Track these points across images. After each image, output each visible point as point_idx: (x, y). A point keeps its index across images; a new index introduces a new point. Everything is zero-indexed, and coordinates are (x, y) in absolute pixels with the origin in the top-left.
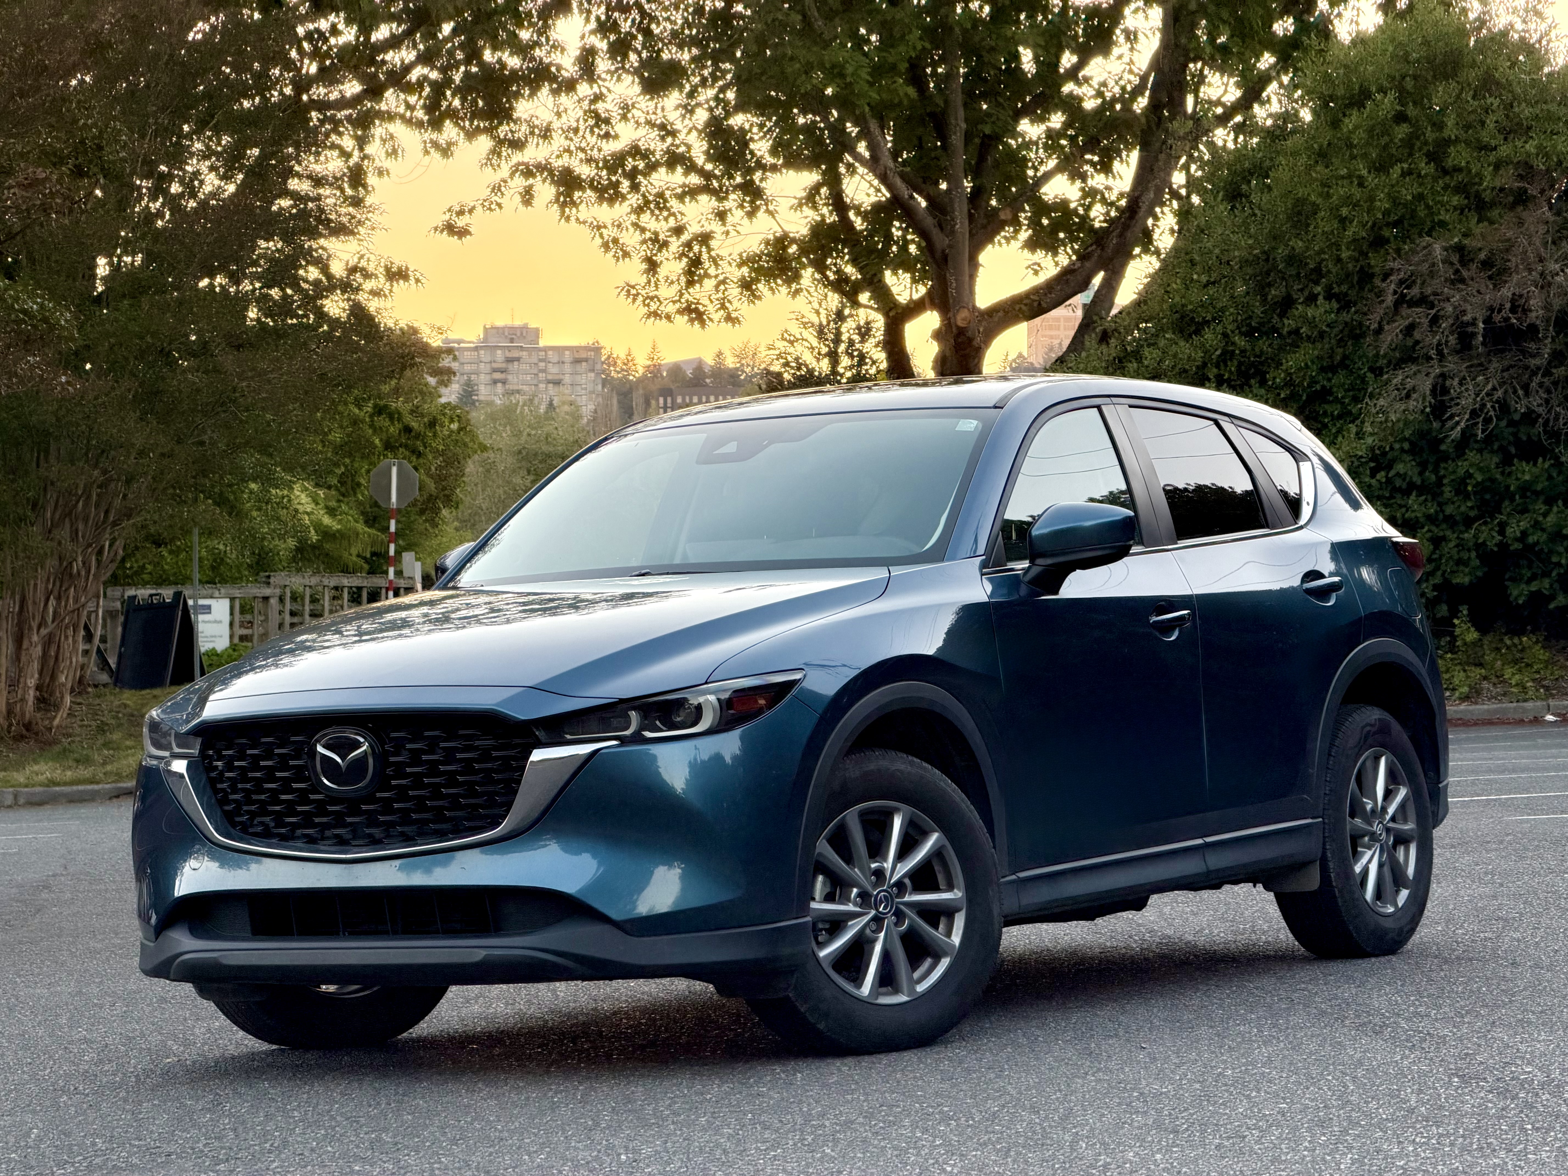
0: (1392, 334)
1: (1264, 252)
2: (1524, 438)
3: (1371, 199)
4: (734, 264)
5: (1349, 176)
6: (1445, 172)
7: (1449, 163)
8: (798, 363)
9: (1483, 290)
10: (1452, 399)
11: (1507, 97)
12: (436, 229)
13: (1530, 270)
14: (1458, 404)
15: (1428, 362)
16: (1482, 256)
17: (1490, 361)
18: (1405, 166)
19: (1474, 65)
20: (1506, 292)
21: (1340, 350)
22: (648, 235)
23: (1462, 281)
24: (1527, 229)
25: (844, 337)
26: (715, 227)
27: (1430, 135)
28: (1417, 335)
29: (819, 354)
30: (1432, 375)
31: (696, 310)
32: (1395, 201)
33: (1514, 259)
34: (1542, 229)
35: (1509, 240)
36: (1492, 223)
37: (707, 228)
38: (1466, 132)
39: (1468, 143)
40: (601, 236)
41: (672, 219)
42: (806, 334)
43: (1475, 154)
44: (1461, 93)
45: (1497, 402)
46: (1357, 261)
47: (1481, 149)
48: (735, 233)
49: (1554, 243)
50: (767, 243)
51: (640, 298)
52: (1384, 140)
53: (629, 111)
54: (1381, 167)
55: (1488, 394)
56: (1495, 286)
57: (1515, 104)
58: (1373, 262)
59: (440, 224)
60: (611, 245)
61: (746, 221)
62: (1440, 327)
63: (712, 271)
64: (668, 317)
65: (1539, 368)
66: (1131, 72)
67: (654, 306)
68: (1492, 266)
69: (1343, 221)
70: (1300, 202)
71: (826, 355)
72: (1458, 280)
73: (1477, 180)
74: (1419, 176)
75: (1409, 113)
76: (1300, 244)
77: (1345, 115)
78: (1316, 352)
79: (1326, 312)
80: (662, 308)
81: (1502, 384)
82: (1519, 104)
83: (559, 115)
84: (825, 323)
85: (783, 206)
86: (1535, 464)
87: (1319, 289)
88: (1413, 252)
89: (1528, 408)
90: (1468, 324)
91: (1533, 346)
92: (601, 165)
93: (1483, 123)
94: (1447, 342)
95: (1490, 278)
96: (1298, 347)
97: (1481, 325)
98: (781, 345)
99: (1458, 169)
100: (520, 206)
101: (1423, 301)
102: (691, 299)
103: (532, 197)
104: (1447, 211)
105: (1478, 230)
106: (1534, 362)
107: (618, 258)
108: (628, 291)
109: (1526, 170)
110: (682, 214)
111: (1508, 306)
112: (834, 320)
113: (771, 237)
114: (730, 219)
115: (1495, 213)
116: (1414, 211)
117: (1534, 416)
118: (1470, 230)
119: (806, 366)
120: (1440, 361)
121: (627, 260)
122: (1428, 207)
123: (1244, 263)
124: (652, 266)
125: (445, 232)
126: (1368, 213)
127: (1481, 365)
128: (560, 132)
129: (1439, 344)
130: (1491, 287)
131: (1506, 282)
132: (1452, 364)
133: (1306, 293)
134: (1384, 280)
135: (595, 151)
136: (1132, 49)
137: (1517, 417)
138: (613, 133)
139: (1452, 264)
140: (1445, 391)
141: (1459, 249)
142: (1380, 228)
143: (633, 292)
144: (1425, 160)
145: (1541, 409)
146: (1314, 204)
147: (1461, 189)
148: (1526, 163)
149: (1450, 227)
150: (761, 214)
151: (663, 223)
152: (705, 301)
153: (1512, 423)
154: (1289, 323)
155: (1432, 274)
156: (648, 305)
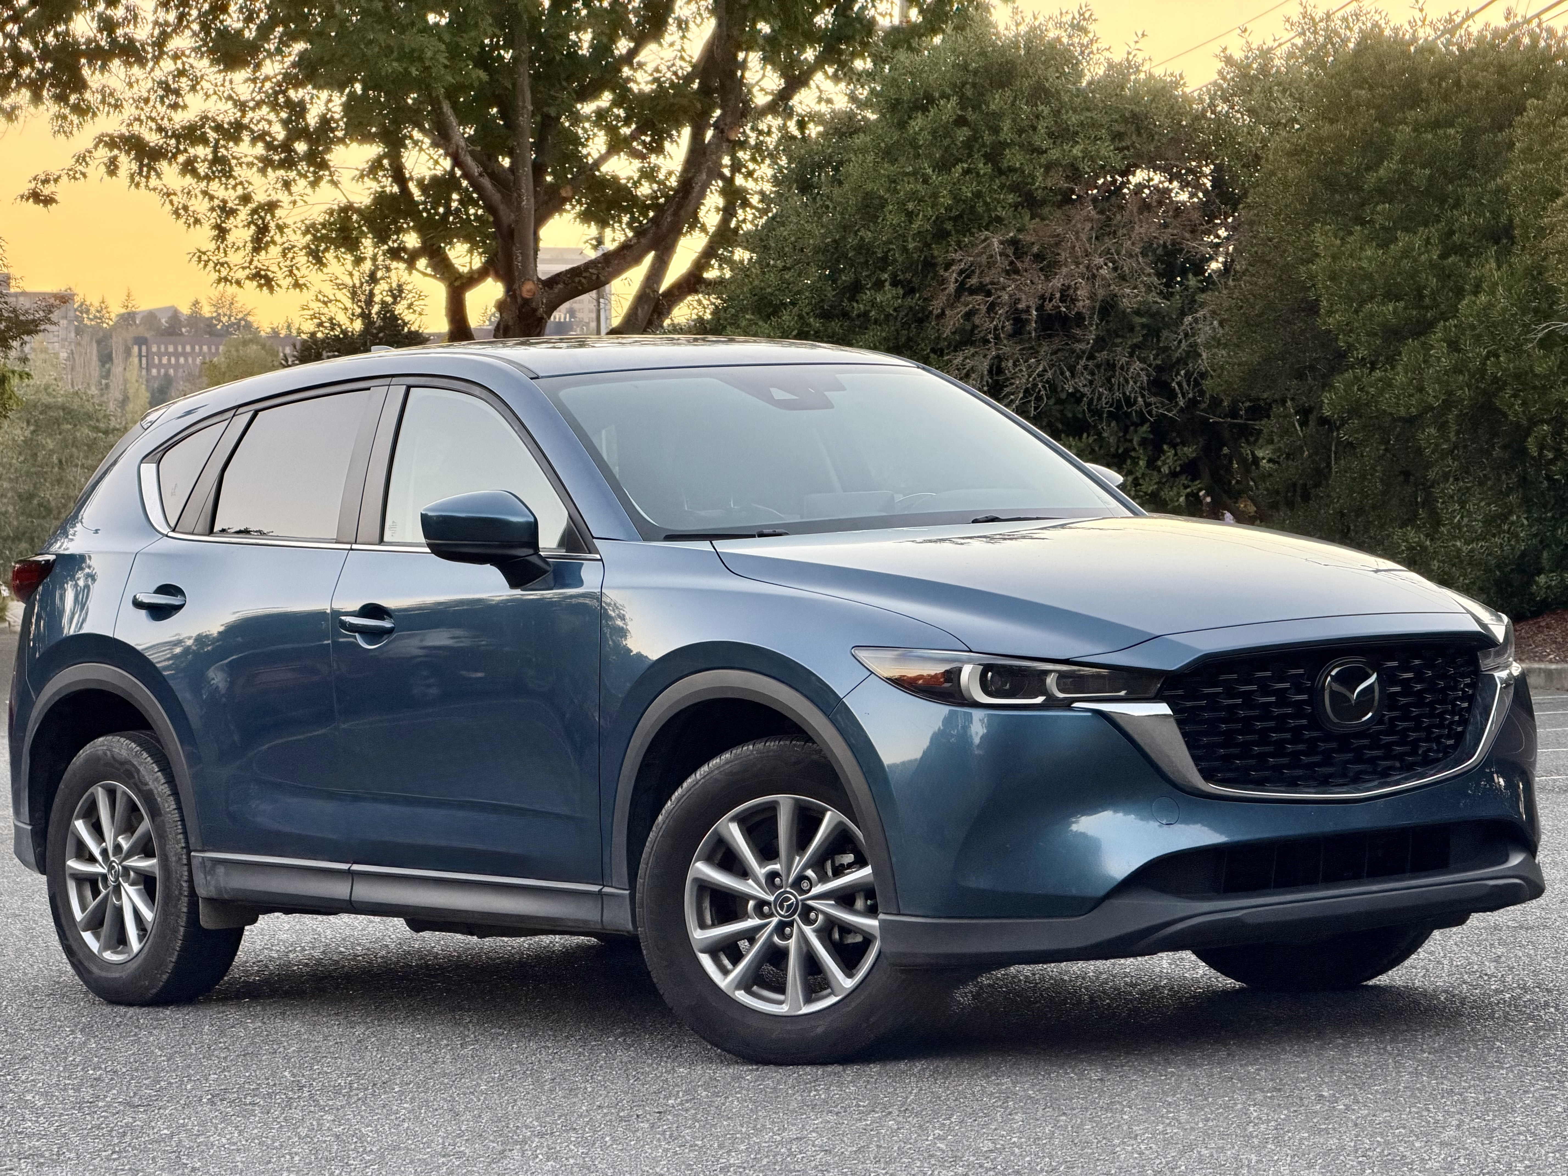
0: (954, 320)
1: (835, 241)
2: (1070, 415)
3: (935, 196)
4: (299, 232)
5: (914, 173)
6: (1001, 172)
7: (1005, 165)
8: (332, 323)
9: (1036, 280)
10: (1007, 379)
11: (1054, 104)
12: (22, 197)
13: (1077, 264)
14: (1012, 384)
15: (984, 345)
16: (1035, 249)
17: (1040, 345)
18: (965, 166)
19: (1027, 75)
20: (1057, 283)
21: (905, 332)
22: (216, 202)
23: (1017, 272)
24: (1074, 226)
25: (377, 299)
26: (283, 196)
27: (988, 138)
28: (977, 320)
29: (353, 314)
30: (989, 357)
31: (266, 277)
32: (957, 199)
33: (1063, 254)
34: (1088, 225)
35: (1058, 235)
36: (1043, 219)
37: (274, 198)
38: (1020, 136)
39: (1021, 146)
40: (171, 202)
41: (239, 187)
42: (340, 295)
43: (1028, 157)
44: (1015, 101)
45: (1048, 382)
46: (921, 251)
47: (1033, 152)
48: (302, 203)
49: (1097, 238)
50: (331, 214)
51: (211, 264)
52: (946, 142)
53: (198, 83)
54: (943, 166)
55: (1039, 375)
56: (1046, 277)
57: (1063, 111)
58: (936, 253)
59: (26, 193)
60: (182, 212)
61: (309, 190)
62: (996, 313)
63: (277, 238)
64: (238, 283)
65: (1083, 352)
66: (682, 58)
67: (224, 273)
68: (1044, 259)
69: (910, 216)
70: (868, 195)
71: (359, 316)
72: (1012, 271)
73: (1030, 180)
74: (978, 174)
75: (968, 117)
76: (869, 234)
77: (910, 118)
78: (884, 334)
79: (893, 297)
80: (232, 274)
81: (1052, 366)
82: (1067, 112)
83: (130, 85)
84: (358, 285)
85: (345, 177)
86: (1080, 438)
87: (886, 276)
88: (974, 245)
89: (1075, 388)
90: (1022, 311)
91: (1078, 332)
92: (170, 133)
93: (1034, 129)
94: (1003, 327)
95: (1041, 269)
96: (866, 328)
97: (1035, 313)
98: (316, 306)
99: (1011, 170)
100: (106, 176)
101: (982, 289)
102: (260, 265)
103: (117, 167)
104: (1004, 208)
105: (1031, 226)
106: (1079, 347)
107: (189, 225)
108: (200, 257)
109: (1074, 173)
110: (250, 183)
111: (1058, 295)
112: (367, 282)
113: (336, 207)
114: (294, 189)
115: (1046, 210)
116: (973, 207)
117: (1078, 395)
118: (1024, 225)
119: (340, 326)
120: (996, 344)
121: (198, 226)
122: (986, 204)
123: (817, 250)
124: (221, 232)
125: (31, 200)
126: (932, 208)
127: (1032, 348)
128: (131, 101)
129: (996, 329)
130: (1043, 277)
131: (1056, 274)
132: (1008, 348)
133: (874, 280)
134: (946, 270)
135: (166, 120)
136: (683, 37)
137: (1063, 396)
138: (182, 104)
139: (1008, 256)
140: (1000, 371)
141: (1014, 242)
142: (942, 222)
143: (204, 258)
144: (983, 161)
145: (1086, 389)
146: (881, 197)
147: (1014, 188)
148: (1072, 165)
149: (1006, 222)
150: (324, 184)
151: (231, 191)
152: (274, 268)
153: (1059, 401)
154: (858, 308)
155: (990, 265)
156: (219, 271)
